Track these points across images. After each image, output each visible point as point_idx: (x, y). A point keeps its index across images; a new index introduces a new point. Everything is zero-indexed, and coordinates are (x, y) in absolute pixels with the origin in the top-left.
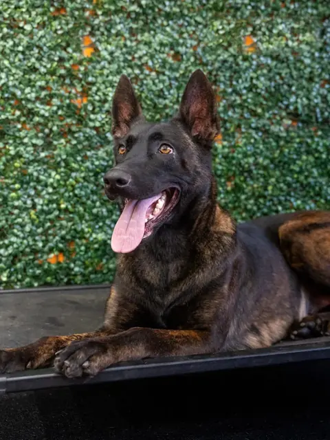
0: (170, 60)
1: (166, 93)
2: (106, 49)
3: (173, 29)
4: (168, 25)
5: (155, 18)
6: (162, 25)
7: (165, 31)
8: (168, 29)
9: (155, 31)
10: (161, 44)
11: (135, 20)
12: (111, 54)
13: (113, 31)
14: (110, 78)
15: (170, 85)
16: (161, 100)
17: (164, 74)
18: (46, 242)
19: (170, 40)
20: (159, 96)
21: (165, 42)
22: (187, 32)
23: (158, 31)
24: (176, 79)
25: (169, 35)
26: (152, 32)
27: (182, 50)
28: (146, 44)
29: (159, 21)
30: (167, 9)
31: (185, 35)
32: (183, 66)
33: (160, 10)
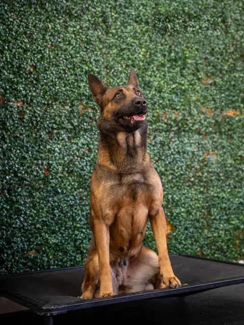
0: (87, 152)
1: (85, 168)
2: (57, 147)
3: (87, 136)
4: (86, 135)
5: (79, 132)
6: (83, 135)
7: (84, 138)
8: (85, 137)
9: (79, 138)
10: (83, 144)
11: (70, 132)
12: (60, 149)
13: (61, 138)
14: (60, 161)
15: (87, 164)
16: (83, 172)
17: (84, 159)
19: (87, 142)
20: (82, 170)
21: (84, 143)
22: (94, 138)
23: (81, 137)
24: (89, 161)
25: (86, 139)
26: (78, 138)
27: (92, 147)
28: (75, 144)
29: (82, 133)
30: (85, 127)
31: (93, 140)
32: (92, 155)
33: (82, 127)
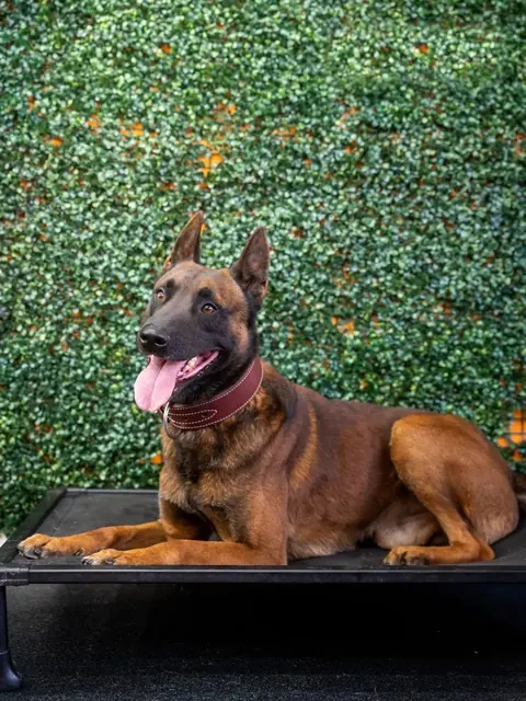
0: (291, 237)
1: (286, 275)
2: (218, 226)
3: (296, 201)
4: (290, 197)
5: (275, 190)
6: (283, 197)
7: (287, 204)
8: (290, 201)
9: (274, 204)
10: (282, 219)
11: (252, 193)
12: (224, 231)
13: (227, 206)
14: (222, 258)
15: (291, 266)
16: (279, 283)
17: (284, 253)
18: (148, 439)
19: (293, 214)
20: (278, 279)
21: (286, 216)
22: (313, 204)
23: (278, 203)
24: (298, 258)
25: (290, 208)
26: (271, 206)
27: (305, 225)
28: (264, 219)
29: (280, 193)
30: (289, 179)
31: (311, 208)
32: (306, 243)
33: (281, 180)
